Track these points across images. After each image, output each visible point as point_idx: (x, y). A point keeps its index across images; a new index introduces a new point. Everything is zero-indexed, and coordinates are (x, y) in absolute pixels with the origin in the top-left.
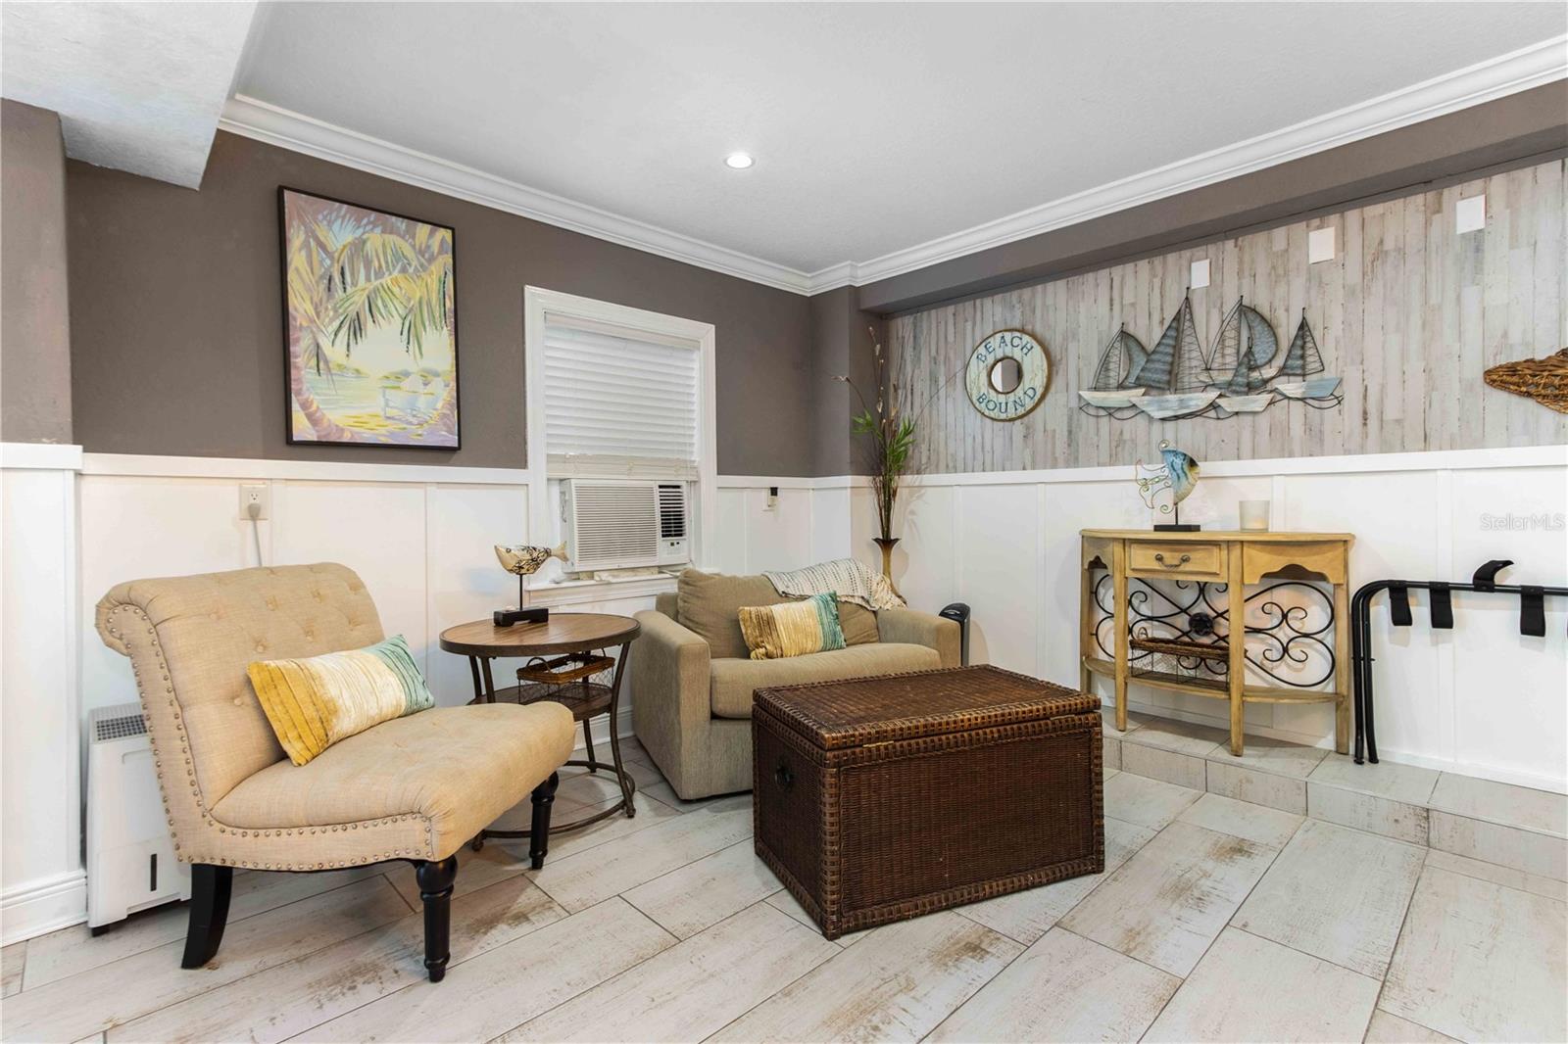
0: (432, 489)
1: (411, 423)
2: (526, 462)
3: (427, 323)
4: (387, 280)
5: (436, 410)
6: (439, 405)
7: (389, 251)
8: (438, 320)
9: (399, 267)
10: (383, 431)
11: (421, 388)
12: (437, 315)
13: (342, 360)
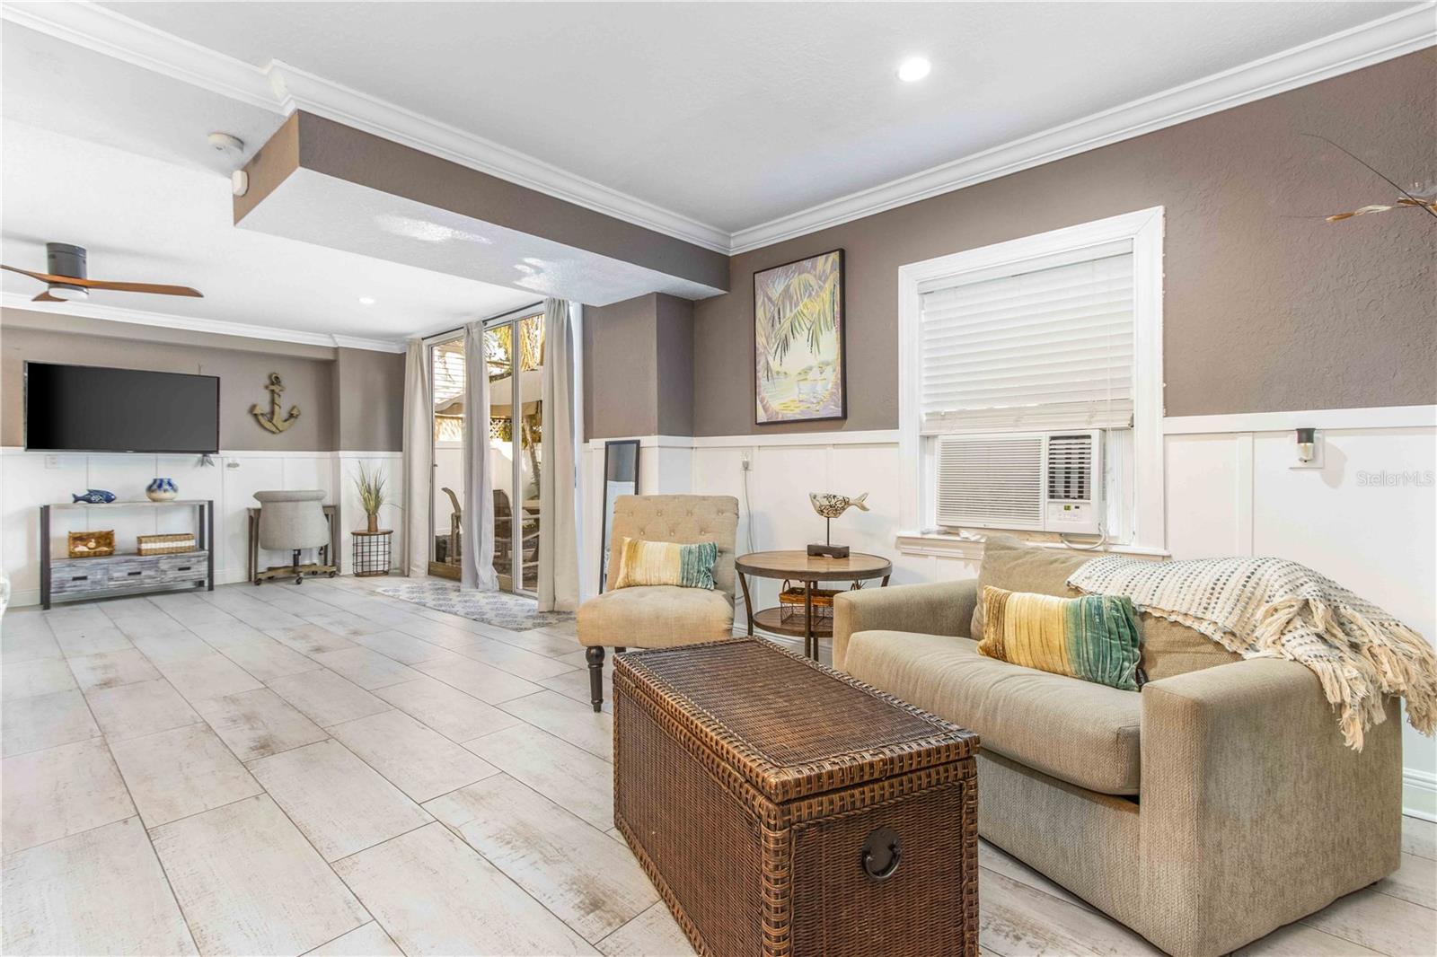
0: (830, 449)
1: (813, 403)
2: (898, 425)
3: (823, 328)
4: (801, 306)
5: (827, 390)
6: (830, 386)
7: (802, 286)
8: (829, 323)
9: (807, 295)
10: (797, 410)
11: (819, 377)
12: (829, 319)
13: (778, 369)
